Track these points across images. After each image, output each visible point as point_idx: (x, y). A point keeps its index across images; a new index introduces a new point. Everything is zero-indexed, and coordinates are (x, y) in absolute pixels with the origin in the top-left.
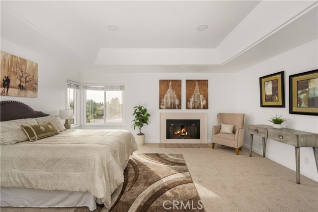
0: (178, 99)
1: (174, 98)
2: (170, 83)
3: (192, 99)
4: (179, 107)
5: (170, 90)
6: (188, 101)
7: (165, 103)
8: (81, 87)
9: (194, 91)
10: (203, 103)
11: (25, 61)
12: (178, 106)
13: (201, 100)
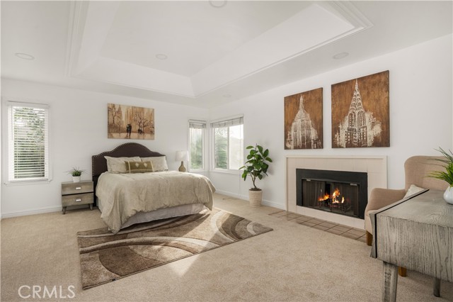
0: (316, 129)
1: (308, 128)
2: (301, 99)
3: (345, 126)
4: (319, 144)
5: (301, 113)
6: (335, 130)
7: (292, 138)
8: (208, 125)
9: (348, 105)
10: (374, 131)
11: (143, 109)
12: (315, 142)
13: (368, 124)
